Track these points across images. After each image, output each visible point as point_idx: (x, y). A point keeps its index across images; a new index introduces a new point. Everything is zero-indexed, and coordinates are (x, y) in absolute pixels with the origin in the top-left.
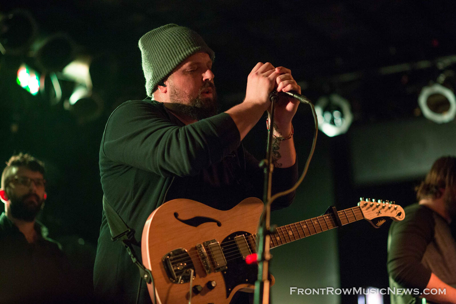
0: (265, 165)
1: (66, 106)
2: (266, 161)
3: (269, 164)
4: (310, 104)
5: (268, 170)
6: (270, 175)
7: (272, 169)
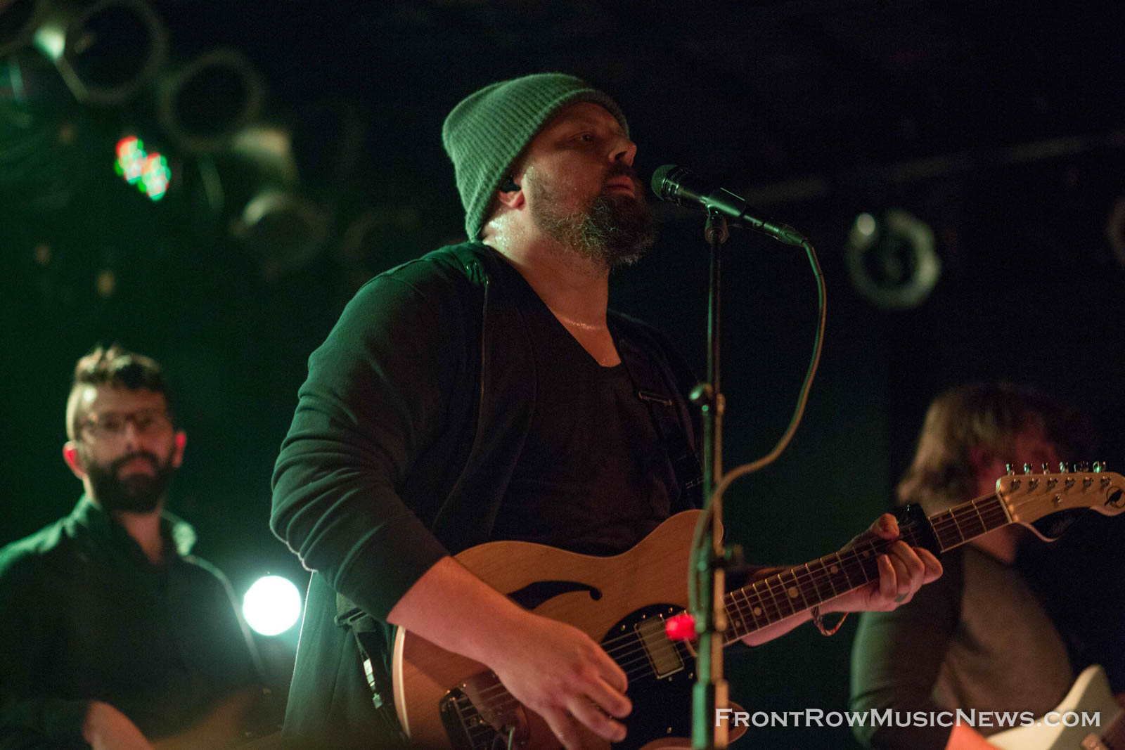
0: (704, 398)
1: (237, 230)
2: (708, 387)
3: (715, 395)
4: (805, 245)
5: (713, 411)
6: (718, 421)
7: (721, 408)
